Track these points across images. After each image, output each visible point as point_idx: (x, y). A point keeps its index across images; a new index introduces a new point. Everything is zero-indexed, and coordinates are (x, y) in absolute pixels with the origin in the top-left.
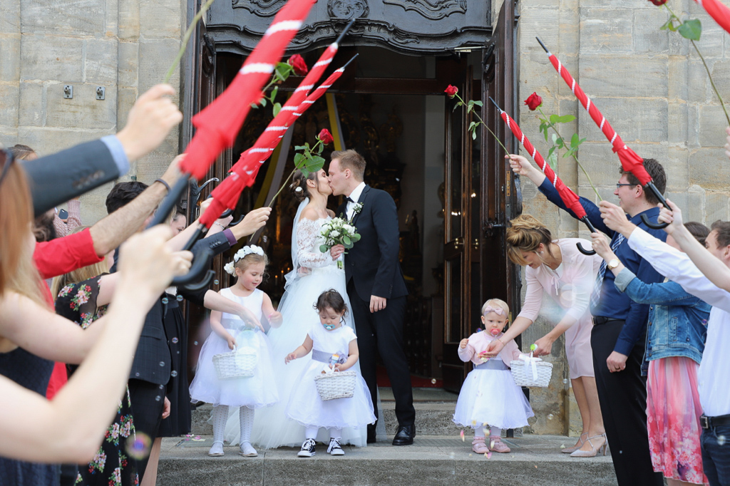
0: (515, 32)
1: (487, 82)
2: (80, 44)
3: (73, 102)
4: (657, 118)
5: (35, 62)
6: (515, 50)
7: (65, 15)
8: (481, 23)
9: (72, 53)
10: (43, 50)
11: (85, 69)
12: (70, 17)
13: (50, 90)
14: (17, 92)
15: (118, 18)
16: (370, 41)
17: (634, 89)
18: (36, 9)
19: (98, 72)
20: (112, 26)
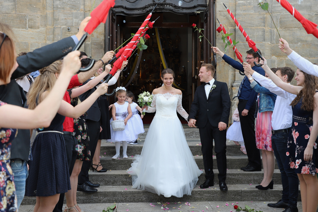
0: (214, 6)
1: (205, 23)
2: (72, 13)
3: (70, 33)
4: (261, 34)
5: (58, 20)
6: (214, 12)
7: (67, 4)
8: (203, 3)
9: (70, 16)
10: (61, 16)
11: (74, 22)
12: (69, 4)
13: (63, 29)
14: (53, 30)
15: (84, 4)
16: (166, 10)
17: (254, 24)
18: (58, 2)
19: (78, 22)
20: (82, 7)
